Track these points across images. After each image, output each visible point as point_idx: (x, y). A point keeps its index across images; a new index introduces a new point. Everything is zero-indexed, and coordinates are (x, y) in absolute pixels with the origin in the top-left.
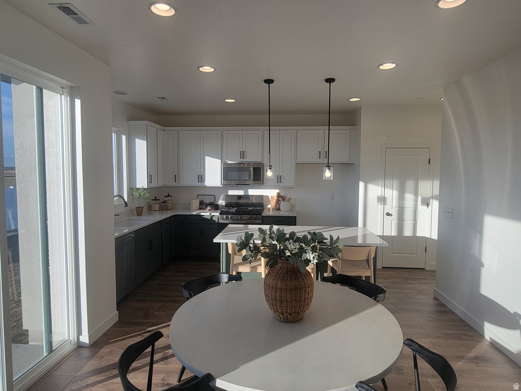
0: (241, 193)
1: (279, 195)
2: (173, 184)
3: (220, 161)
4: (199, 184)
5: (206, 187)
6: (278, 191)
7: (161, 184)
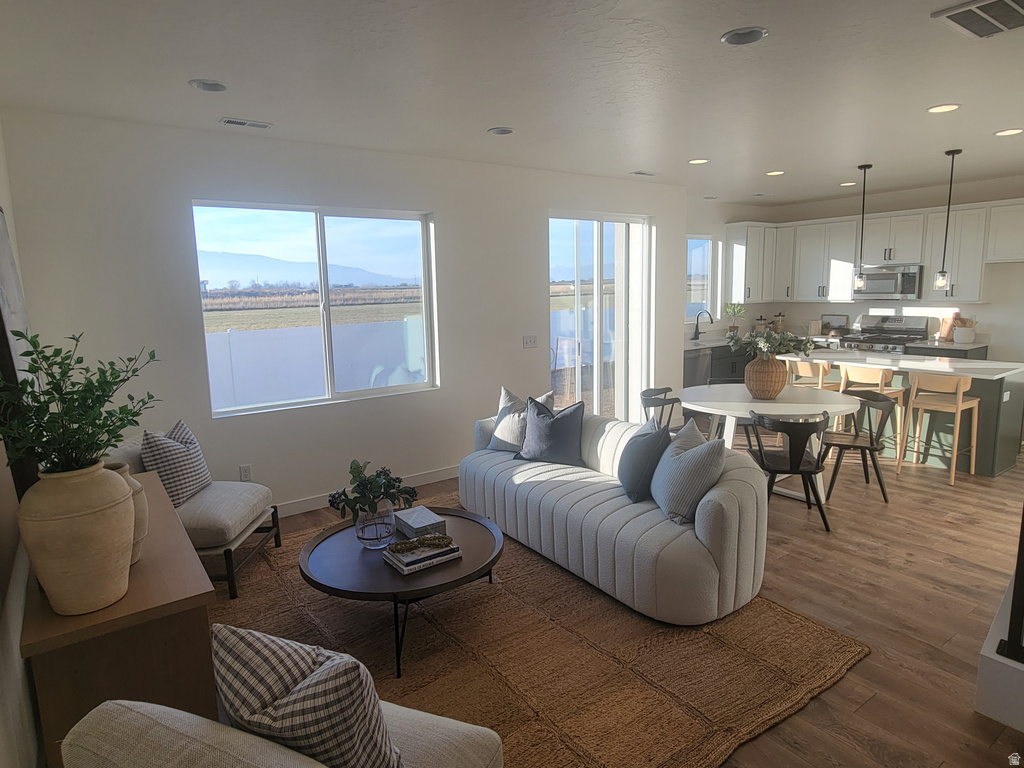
0: (890, 312)
1: (957, 318)
2: (785, 299)
3: (852, 265)
4: (819, 299)
5: (829, 303)
6: (957, 310)
7: (766, 299)
